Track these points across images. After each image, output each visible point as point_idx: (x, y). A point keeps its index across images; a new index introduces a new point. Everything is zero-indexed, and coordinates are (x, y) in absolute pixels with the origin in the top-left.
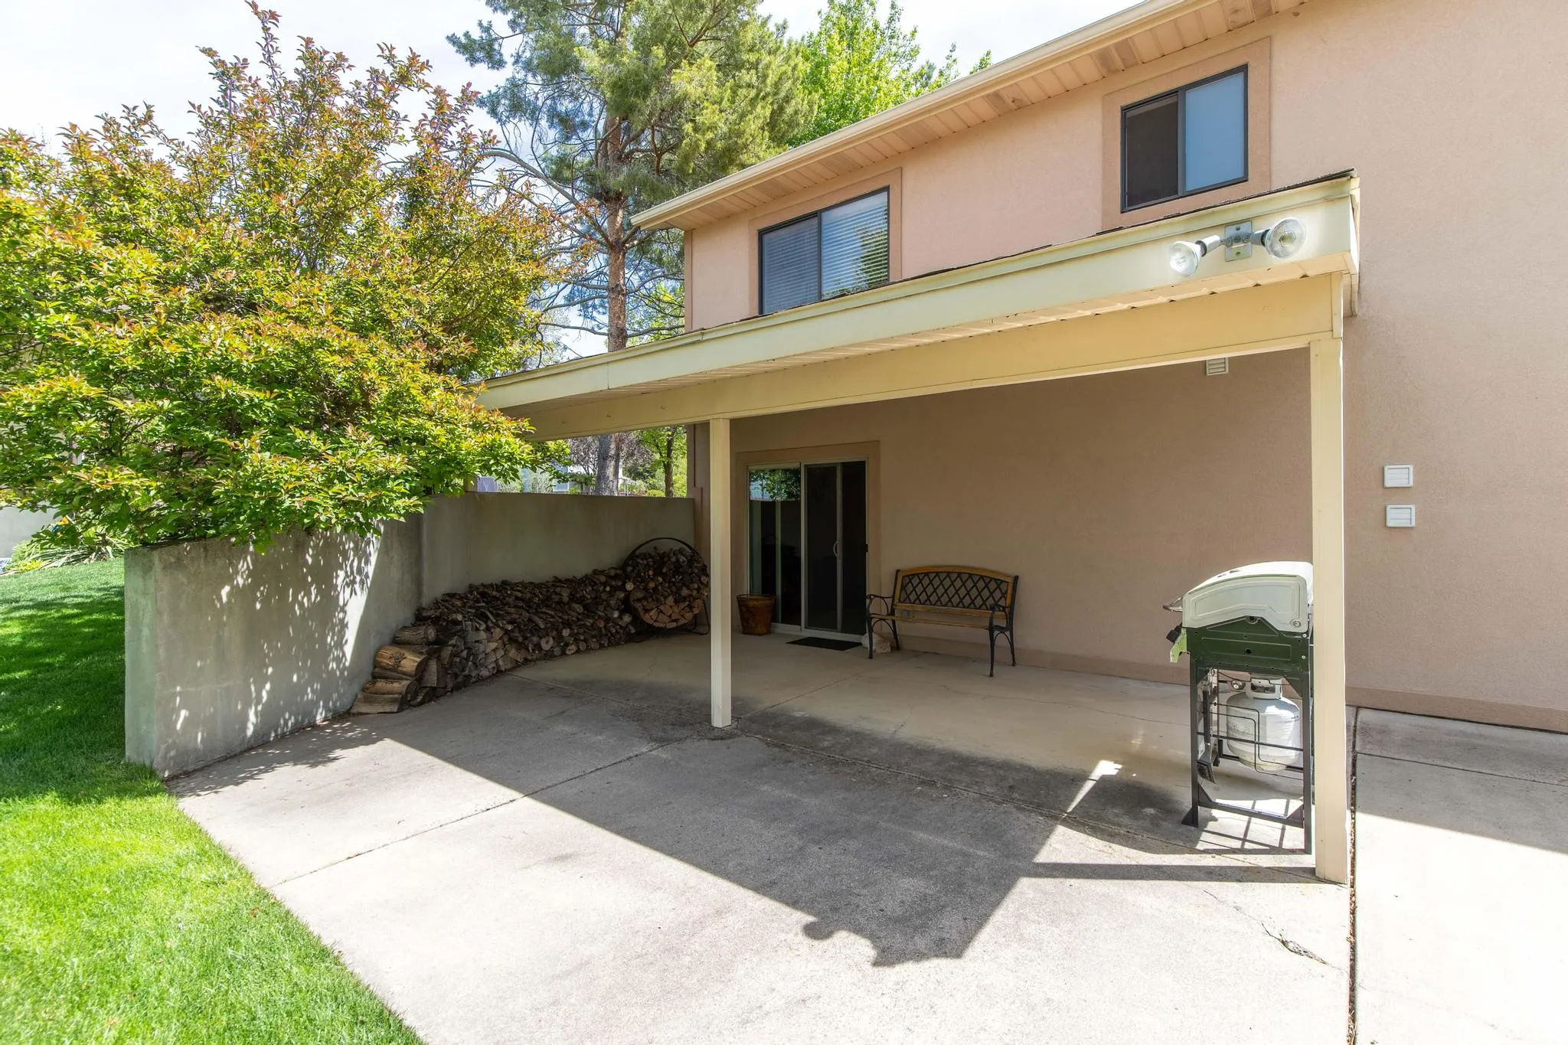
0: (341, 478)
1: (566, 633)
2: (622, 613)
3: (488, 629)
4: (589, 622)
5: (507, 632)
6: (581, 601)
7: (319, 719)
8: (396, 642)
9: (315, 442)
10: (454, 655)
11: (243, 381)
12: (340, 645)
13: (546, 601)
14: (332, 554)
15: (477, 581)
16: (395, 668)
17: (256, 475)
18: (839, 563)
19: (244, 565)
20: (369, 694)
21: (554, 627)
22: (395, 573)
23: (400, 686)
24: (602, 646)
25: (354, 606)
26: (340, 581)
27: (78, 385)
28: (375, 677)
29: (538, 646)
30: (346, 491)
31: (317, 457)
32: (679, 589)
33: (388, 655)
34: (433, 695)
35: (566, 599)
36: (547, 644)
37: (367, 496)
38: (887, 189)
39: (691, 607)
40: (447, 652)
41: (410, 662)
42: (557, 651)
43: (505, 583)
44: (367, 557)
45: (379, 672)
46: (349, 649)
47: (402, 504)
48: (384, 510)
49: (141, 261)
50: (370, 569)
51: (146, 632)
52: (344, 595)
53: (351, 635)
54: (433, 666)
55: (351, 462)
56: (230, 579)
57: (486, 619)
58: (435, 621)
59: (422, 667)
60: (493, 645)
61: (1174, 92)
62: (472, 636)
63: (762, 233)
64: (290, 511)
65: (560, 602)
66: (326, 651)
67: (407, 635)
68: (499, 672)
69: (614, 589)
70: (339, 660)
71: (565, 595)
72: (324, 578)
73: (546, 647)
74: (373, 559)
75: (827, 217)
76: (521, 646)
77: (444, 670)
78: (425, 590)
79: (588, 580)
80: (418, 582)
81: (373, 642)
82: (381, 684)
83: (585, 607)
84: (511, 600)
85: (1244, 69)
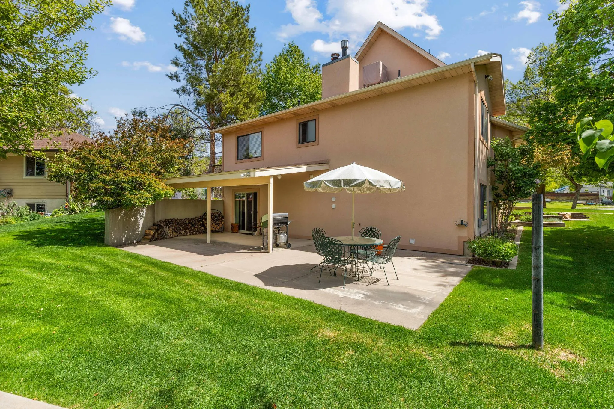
0: (140, 198)
1: (187, 230)
2: (201, 226)
3: (169, 228)
4: (193, 228)
5: (173, 229)
6: (191, 223)
7: (134, 242)
8: (149, 229)
9: (136, 192)
10: (161, 232)
11: (126, 183)
12: (138, 228)
13: (183, 223)
14: (137, 212)
15: (167, 218)
16: (149, 234)
17: (128, 198)
18: (253, 216)
19: (122, 213)
20: (144, 239)
21: (184, 229)
22: (149, 215)
23: (150, 237)
24: (196, 234)
25: (141, 221)
26: (138, 216)
27: (101, 184)
28: (145, 236)
29: (181, 233)
30: (141, 200)
31: (136, 194)
32: (216, 222)
33: (147, 232)
34: (157, 239)
35: (187, 223)
36: (183, 232)
37: (144, 201)
38: (261, 132)
39: (219, 226)
40: (159, 232)
41: (152, 233)
42: (185, 234)
43: (173, 219)
44: (144, 211)
45: (146, 234)
46: (140, 229)
47: (150, 202)
48: (147, 203)
49: (107, 162)
50: (144, 214)
51: (108, 223)
52: (139, 219)
53: (141, 226)
54: (157, 234)
55: (142, 196)
56: (120, 215)
57: (168, 226)
58: (157, 225)
59: (154, 234)
60: (170, 231)
61: (306, 121)
62: (165, 229)
63: (238, 137)
64: (133, 204)
65: (186, 223)
66: (136, 229)
67: (152, 228)
68: (171, 237)
69: (200, 221)
70: (138, 231)
71: (187, 222)
72: (136, 216)
73: (182, 233)
74: (145, 212)
75: (251, 136)
76: (177, 232)
77: (159, 235)
78: (155, 219)
79: (194, 219)
80: (154, 218)
81: (145, 229)
82: (146, 237)
83: (192, 225)
84: (174, 222)
85: (315, 119)
